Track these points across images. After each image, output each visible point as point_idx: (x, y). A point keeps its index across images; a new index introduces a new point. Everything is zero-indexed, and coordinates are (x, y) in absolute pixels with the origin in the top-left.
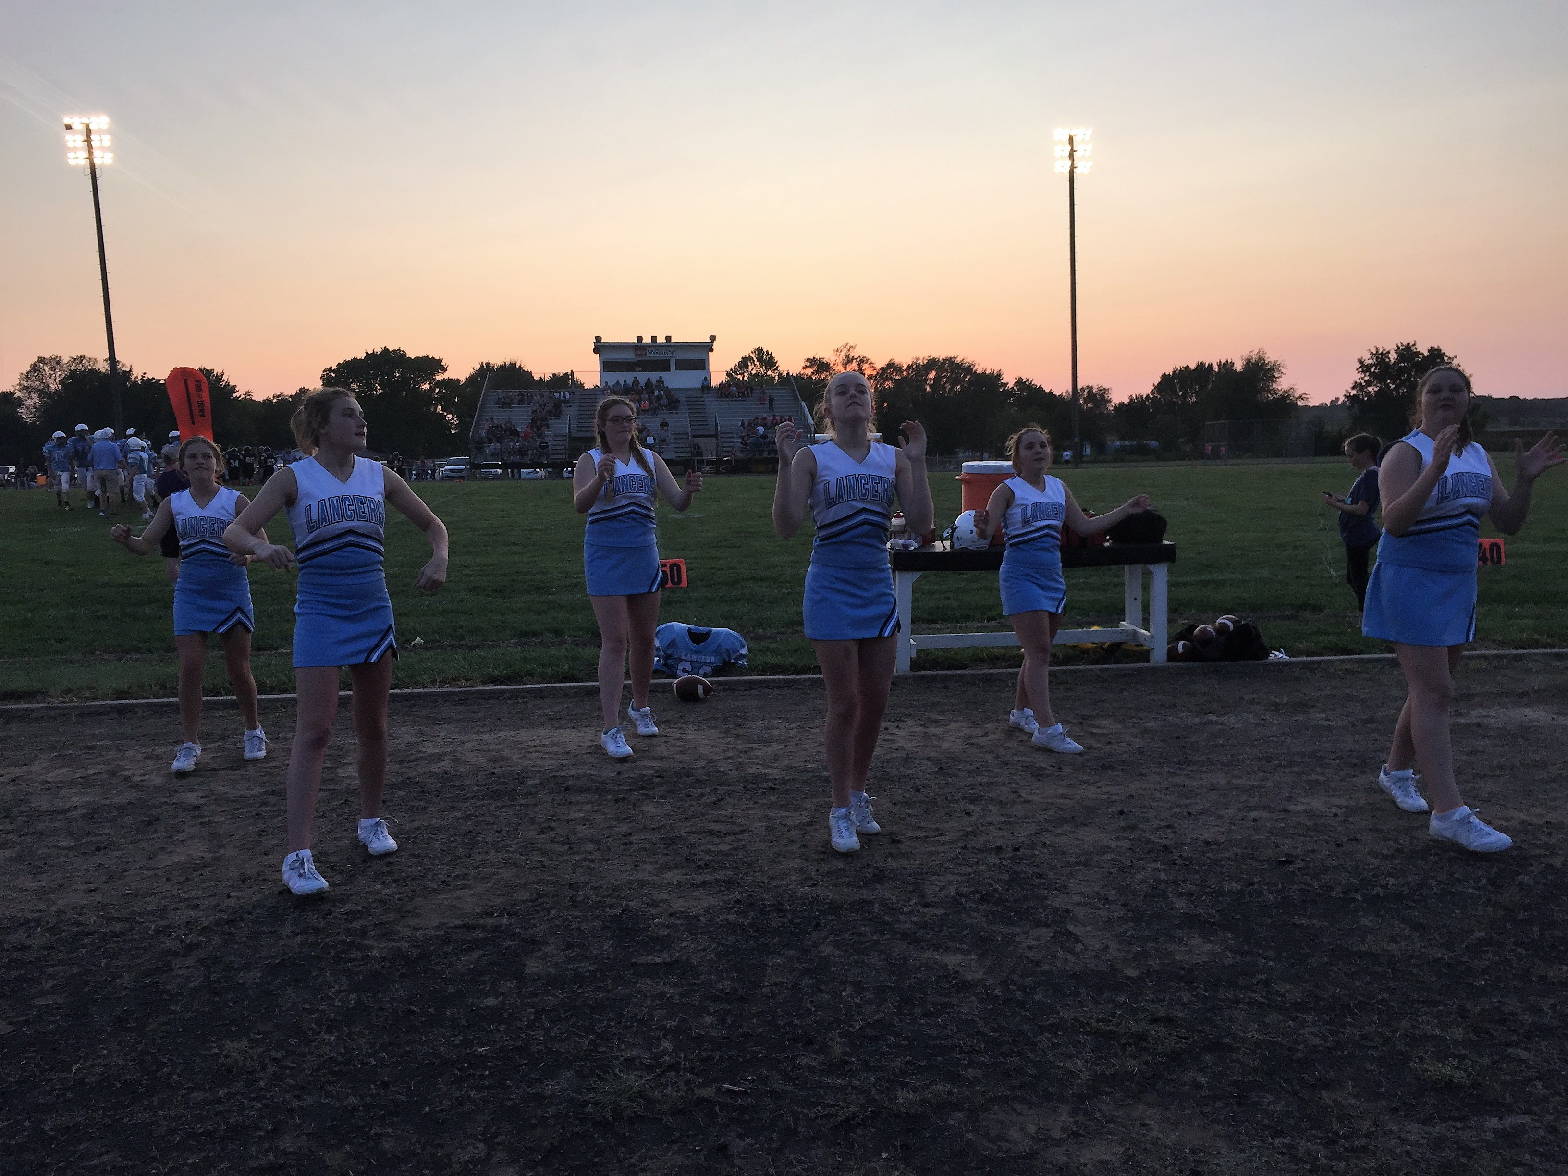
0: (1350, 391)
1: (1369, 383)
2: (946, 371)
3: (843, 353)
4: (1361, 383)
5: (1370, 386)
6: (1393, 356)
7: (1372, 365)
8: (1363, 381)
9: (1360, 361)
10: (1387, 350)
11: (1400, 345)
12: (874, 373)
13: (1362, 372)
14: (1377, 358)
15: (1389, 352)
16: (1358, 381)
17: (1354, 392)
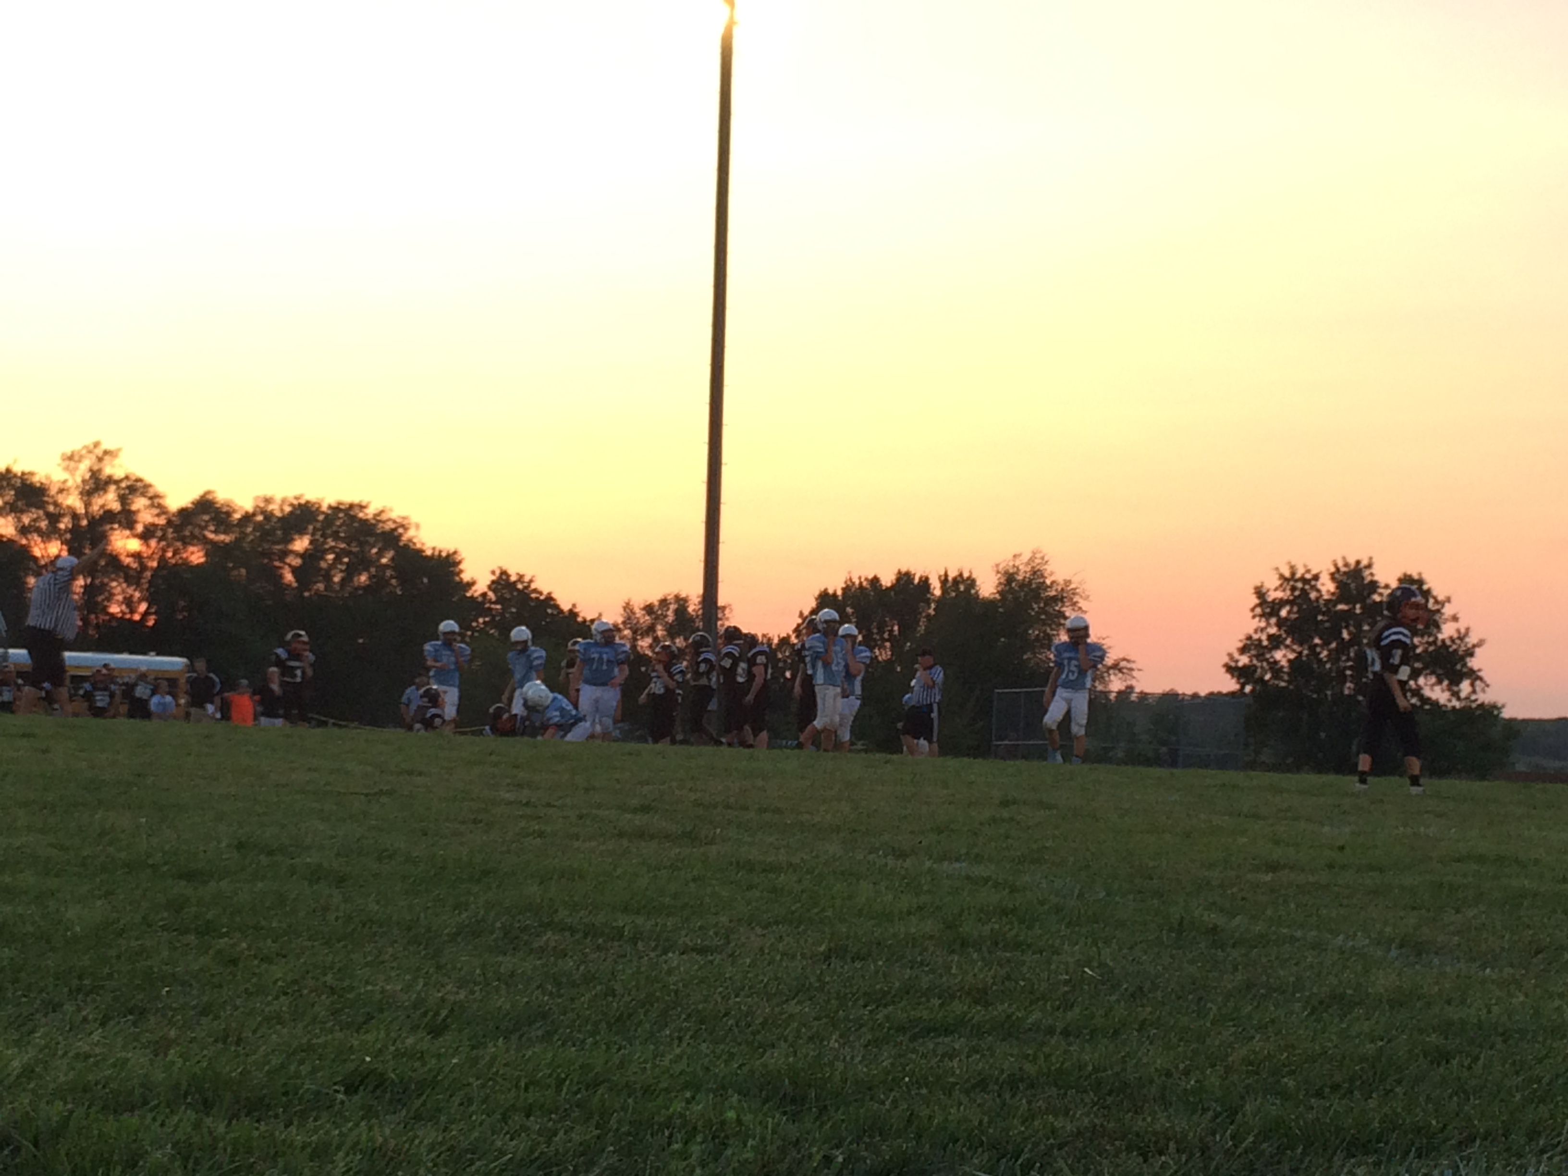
0: (1236, 655)
1: (1275, 642)
2: (336, 536)
3: (83, 468)
4: (1260, 640)
5: (1277, 648)
6: (1327, 586)
7: (1282, 603)
8: (1264, 637)
9: (1260, 593)
10: (1314, 572)
11: (1340, 564)
12: (162, 521)
13: (1261, 616)
14: (1293, 589)
15: (1316, 577)
16: (1255, 637)
17: (1244, 660)
